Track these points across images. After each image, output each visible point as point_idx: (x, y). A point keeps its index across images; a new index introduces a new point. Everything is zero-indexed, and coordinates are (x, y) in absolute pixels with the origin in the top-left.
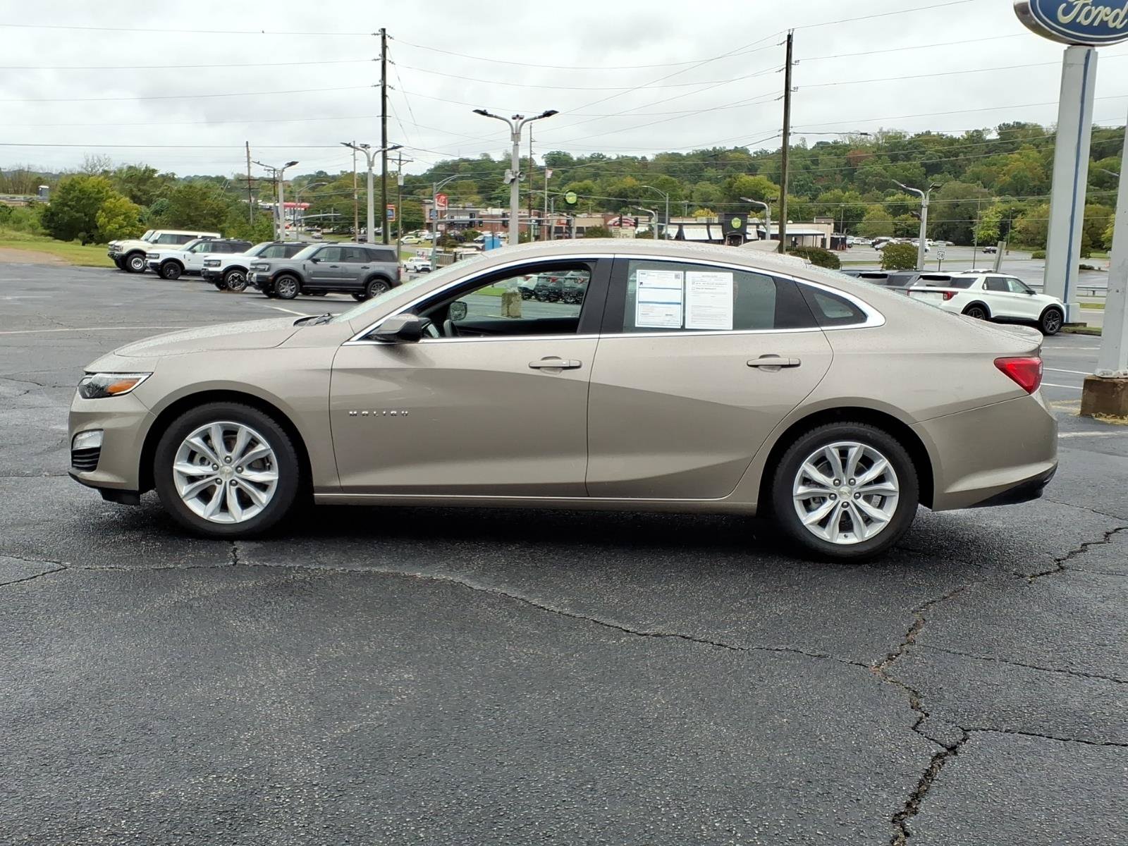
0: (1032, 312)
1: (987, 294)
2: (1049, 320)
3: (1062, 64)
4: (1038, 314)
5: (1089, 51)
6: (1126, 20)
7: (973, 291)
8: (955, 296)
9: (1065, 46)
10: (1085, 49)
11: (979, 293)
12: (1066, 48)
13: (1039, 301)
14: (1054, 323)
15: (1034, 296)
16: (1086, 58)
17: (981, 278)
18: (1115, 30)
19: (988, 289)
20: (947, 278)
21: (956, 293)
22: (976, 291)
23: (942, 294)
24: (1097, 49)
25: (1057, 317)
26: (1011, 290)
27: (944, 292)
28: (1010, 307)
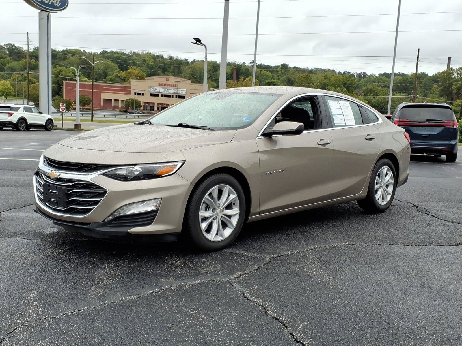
0: (42, 121)
1: (25, 114)
2: (48, 124)
3: (38, 18)
4: (44, 122)
5: (49, 14)
6: (60, 4)
7: (19, 112)
8: (13, 115)
9: (39, 11)
10: (47, 13)
11: (22, 114)
12: (39, 12)
13: (44, 117)
14: (50, 126)
15: (42, 114)
16: (48, 17)
17: (22, 107)
18: (56, 7)
19: (25, 112)
20: (9, 107)
21: (13, 114)
22: (21, 113)
23: (7, 114)
24: (51, 14)
25: (51, 123)
26: (34, 112)
27: (8, 113)
28: (35, 119)
